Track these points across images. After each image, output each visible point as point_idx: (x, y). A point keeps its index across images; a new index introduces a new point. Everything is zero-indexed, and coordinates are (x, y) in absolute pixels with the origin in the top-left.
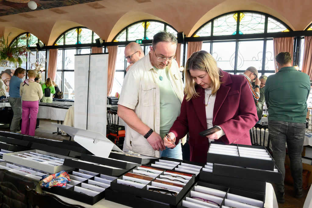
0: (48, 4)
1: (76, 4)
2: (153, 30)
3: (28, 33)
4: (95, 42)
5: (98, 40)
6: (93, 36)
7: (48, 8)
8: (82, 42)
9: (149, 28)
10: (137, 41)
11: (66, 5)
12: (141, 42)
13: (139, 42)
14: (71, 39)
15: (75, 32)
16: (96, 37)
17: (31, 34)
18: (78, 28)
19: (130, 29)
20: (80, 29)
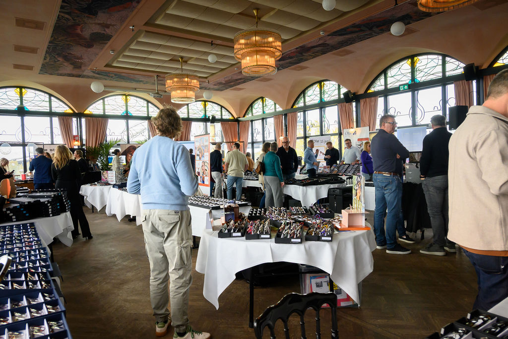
0: (287, 63)
1: (318, 56)
2: (424, 67)
3: (262, 98)
4: (342, 96)
5: (346, 94)
6: (339, 89)
7: (287, 67)
8: (326, 98)
9: (418, 65)
10: (401, 87)
11: (306, 60)
12: (406, 87)
13: (404, 87)
14: (312, 97)
15: (316, 88)
16: (344, 90)
17: (266, 99)
18: (320, 82)
19: (391, 73)
20: (323, 83)
